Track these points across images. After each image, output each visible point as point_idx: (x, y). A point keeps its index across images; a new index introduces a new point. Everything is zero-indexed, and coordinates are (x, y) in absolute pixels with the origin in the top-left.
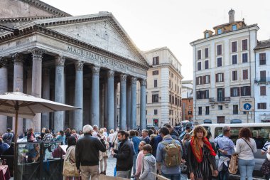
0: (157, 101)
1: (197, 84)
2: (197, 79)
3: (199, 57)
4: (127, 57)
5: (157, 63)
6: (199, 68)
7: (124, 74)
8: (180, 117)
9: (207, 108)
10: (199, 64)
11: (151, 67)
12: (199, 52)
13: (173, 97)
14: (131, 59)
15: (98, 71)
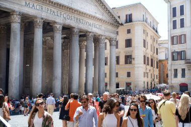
0: (130, 63)
1: (173, 43)
2: (172, 38)
3: (174, 15)
4: (94, 14)
5: (131, 21)
6: (175, 27)
7: (90, 32)
8: (157, 80)
9: (183, 70)
10: (175, 22)
11: (122, 24)
12: (174, 9)
13: (148, 58)
14: (99, 16)
15: (61, 28)
